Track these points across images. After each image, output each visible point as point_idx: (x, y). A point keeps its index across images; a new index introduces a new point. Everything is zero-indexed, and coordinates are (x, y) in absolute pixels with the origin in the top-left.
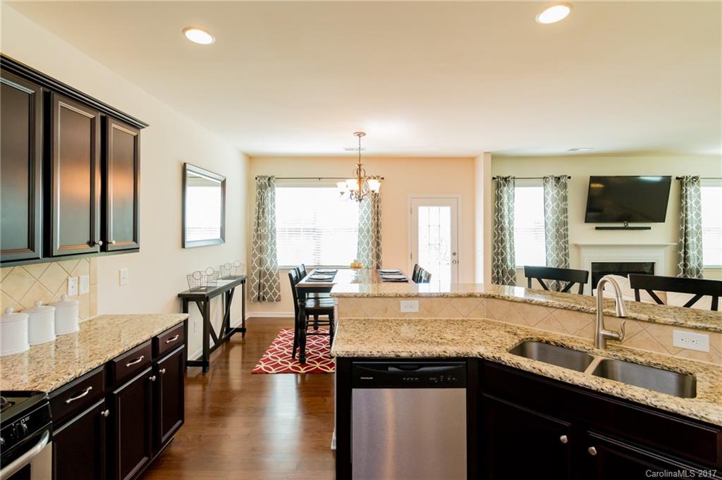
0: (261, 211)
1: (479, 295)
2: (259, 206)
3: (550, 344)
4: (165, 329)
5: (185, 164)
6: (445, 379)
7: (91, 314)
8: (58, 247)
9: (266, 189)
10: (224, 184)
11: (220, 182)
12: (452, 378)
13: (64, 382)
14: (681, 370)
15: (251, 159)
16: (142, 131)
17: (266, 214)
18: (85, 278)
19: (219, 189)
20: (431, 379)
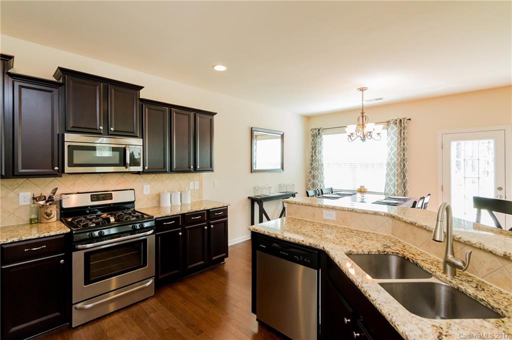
0: (314, 151)
1: (383, 214)
2: (312, 149)
3: (410, 261)
4: (213, 208)
5: (252, 128)
6: (303, 259)
7: (200, 198)
8: (175, 167)
9: (317, 137)
10: (282, 136)
11: (280, 136)
12: (307, 260)
13: (162, 216)
14: (502, 313)
15: (308, 118)
16: (215, 116)
17: (317, 154)
18: (197, 183)
19: (280, 140)
20: (295, 257)
